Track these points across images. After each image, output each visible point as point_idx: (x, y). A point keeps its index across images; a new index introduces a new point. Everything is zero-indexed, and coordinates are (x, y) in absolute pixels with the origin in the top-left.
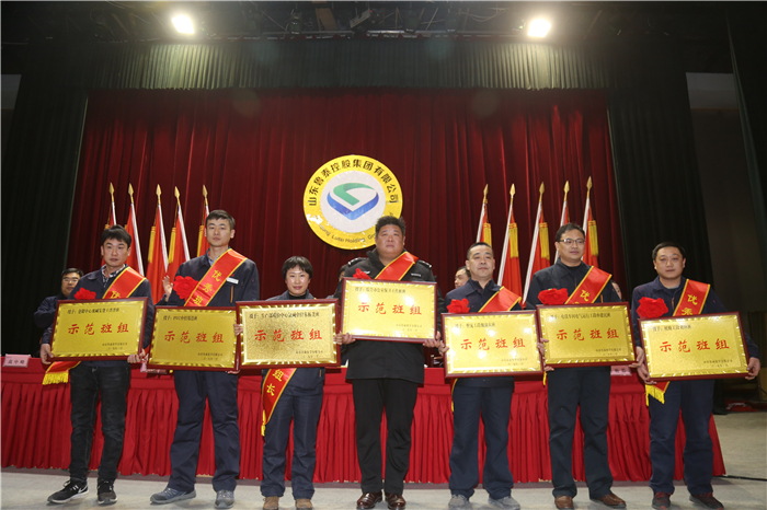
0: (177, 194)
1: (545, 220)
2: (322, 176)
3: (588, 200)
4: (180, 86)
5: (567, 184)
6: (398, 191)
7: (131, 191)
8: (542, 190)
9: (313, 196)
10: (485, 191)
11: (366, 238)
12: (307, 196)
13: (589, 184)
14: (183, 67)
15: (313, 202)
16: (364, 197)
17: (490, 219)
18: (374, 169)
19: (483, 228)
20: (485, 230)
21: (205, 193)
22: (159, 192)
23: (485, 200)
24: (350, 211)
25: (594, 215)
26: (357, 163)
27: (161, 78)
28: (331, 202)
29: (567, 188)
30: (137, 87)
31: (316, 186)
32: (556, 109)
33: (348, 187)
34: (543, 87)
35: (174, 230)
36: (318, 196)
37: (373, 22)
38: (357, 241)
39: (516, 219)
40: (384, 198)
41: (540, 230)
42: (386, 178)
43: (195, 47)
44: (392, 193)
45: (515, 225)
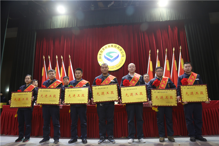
0: (62, 58)
1: (168, 59)
2: (102, 50)
3: (180, 53)
4: (61, 27)
5: (174, 48)
6: (124, 53)
7: (49, 58)
8: (166, 50)
9: (100, 56)
10: (150, 52)
11: (116, 67)
12: (98, 56)
13: (180, 48)
14: (62, 22)
15: (100, 58)
16: (115, 55)
17: (151, 60)
18: (117, 47)
19: (149, 63)
20: (150, 63)
21: (70, 57)
22: (57, 57)
23: (150, 54)
24: (111, 60)
25: (182, 57)
26: (112, 46)
27: (56, 25)
28: (105, 57)
29: (174, 50)
30: (49, 28)
31: (101, 53)
32: (169, 26)
33: (110, 53)
34: (165, 20)
35: (62, 68)
36: (101, 56)
37: (115, 5)
38: (113, 68)
39: (159, 59)
40: (120, 55)
41: (166, 62)
42: (121, 50)
43: (65, 16)
44: (123, 54)
45: (159, 61)
